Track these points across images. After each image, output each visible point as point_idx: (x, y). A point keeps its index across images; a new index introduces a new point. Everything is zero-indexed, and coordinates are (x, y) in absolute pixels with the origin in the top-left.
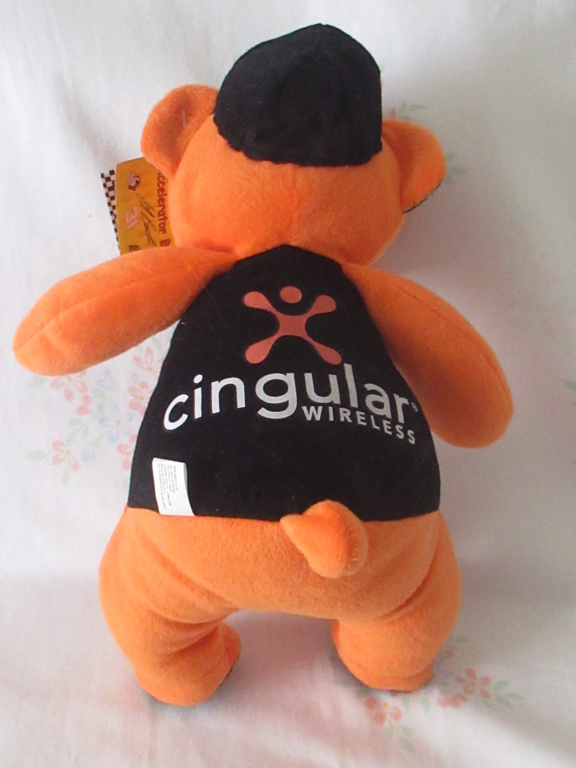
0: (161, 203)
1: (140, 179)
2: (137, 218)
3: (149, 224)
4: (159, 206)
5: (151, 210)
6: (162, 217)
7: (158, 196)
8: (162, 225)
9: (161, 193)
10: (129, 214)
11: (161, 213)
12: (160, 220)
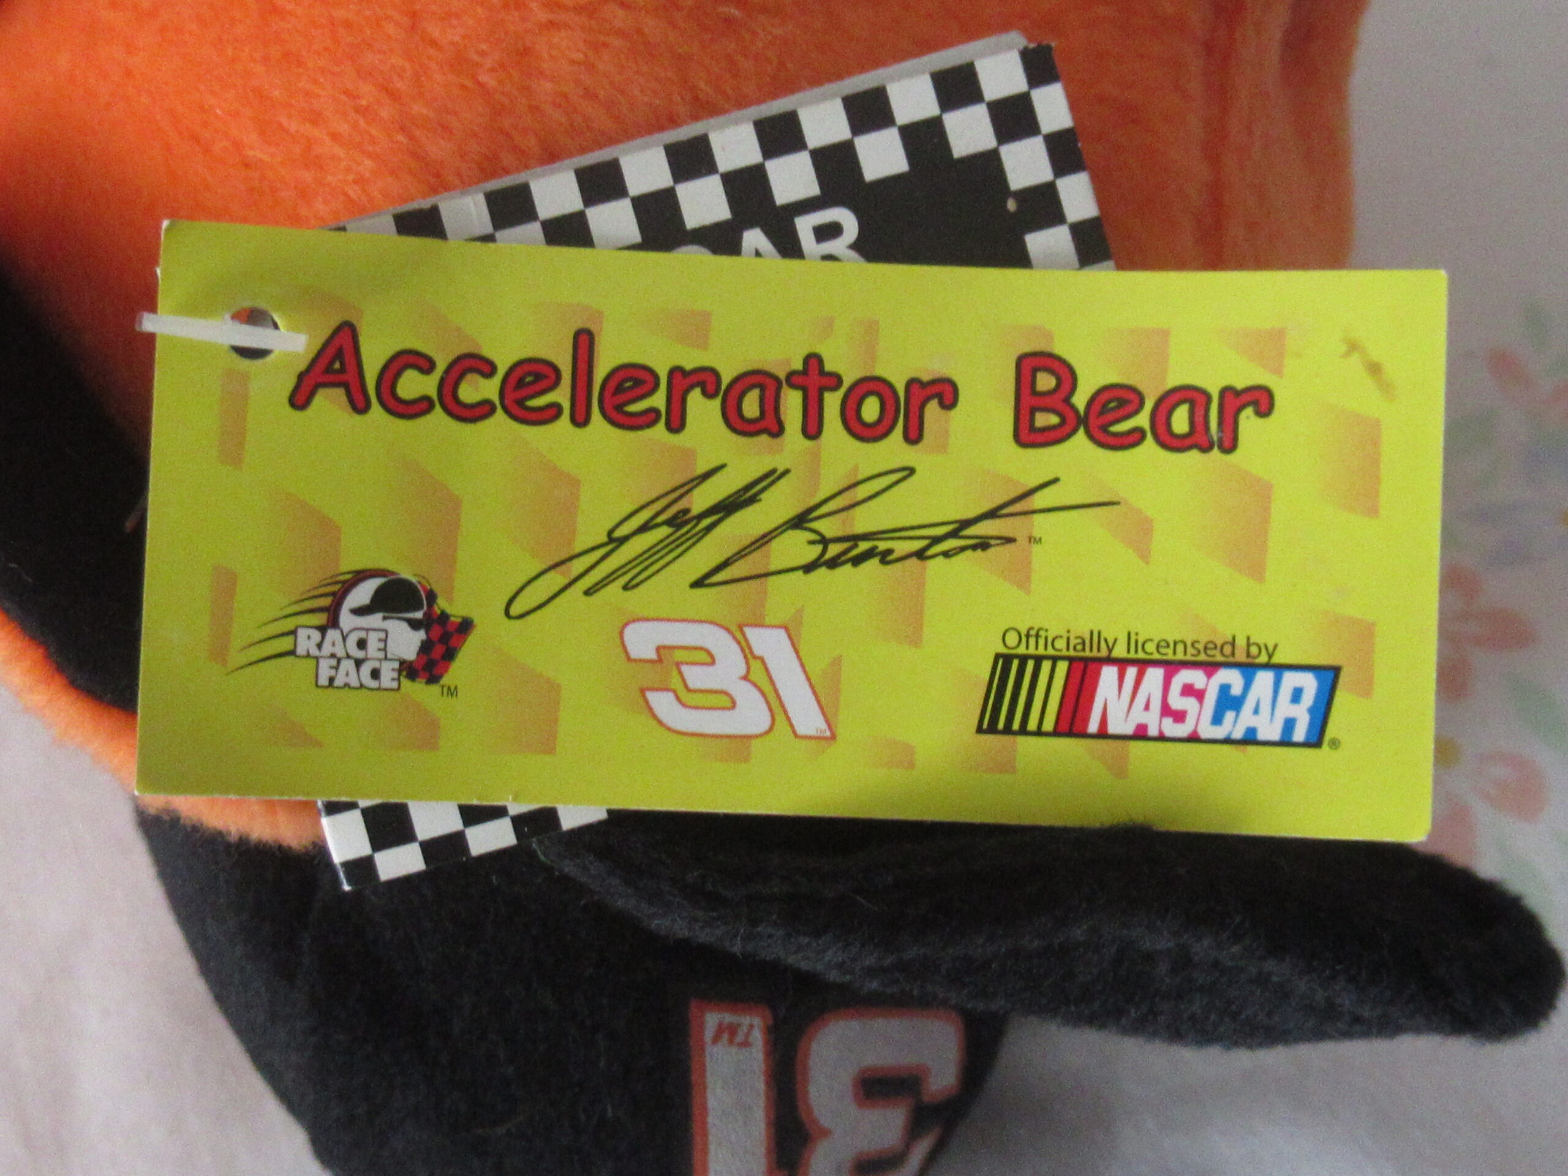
0: (658, 400)
1: (361, 576)
2: (738, 633)
3: (828, 527)
4: (676, 422)
5: (701, 499)
6: (792, 403)
7: (580, 420)
8: (871, 410)
9: (561, 396)
10: (686, 698)
11: (751, 406)
12: (812, 429)
